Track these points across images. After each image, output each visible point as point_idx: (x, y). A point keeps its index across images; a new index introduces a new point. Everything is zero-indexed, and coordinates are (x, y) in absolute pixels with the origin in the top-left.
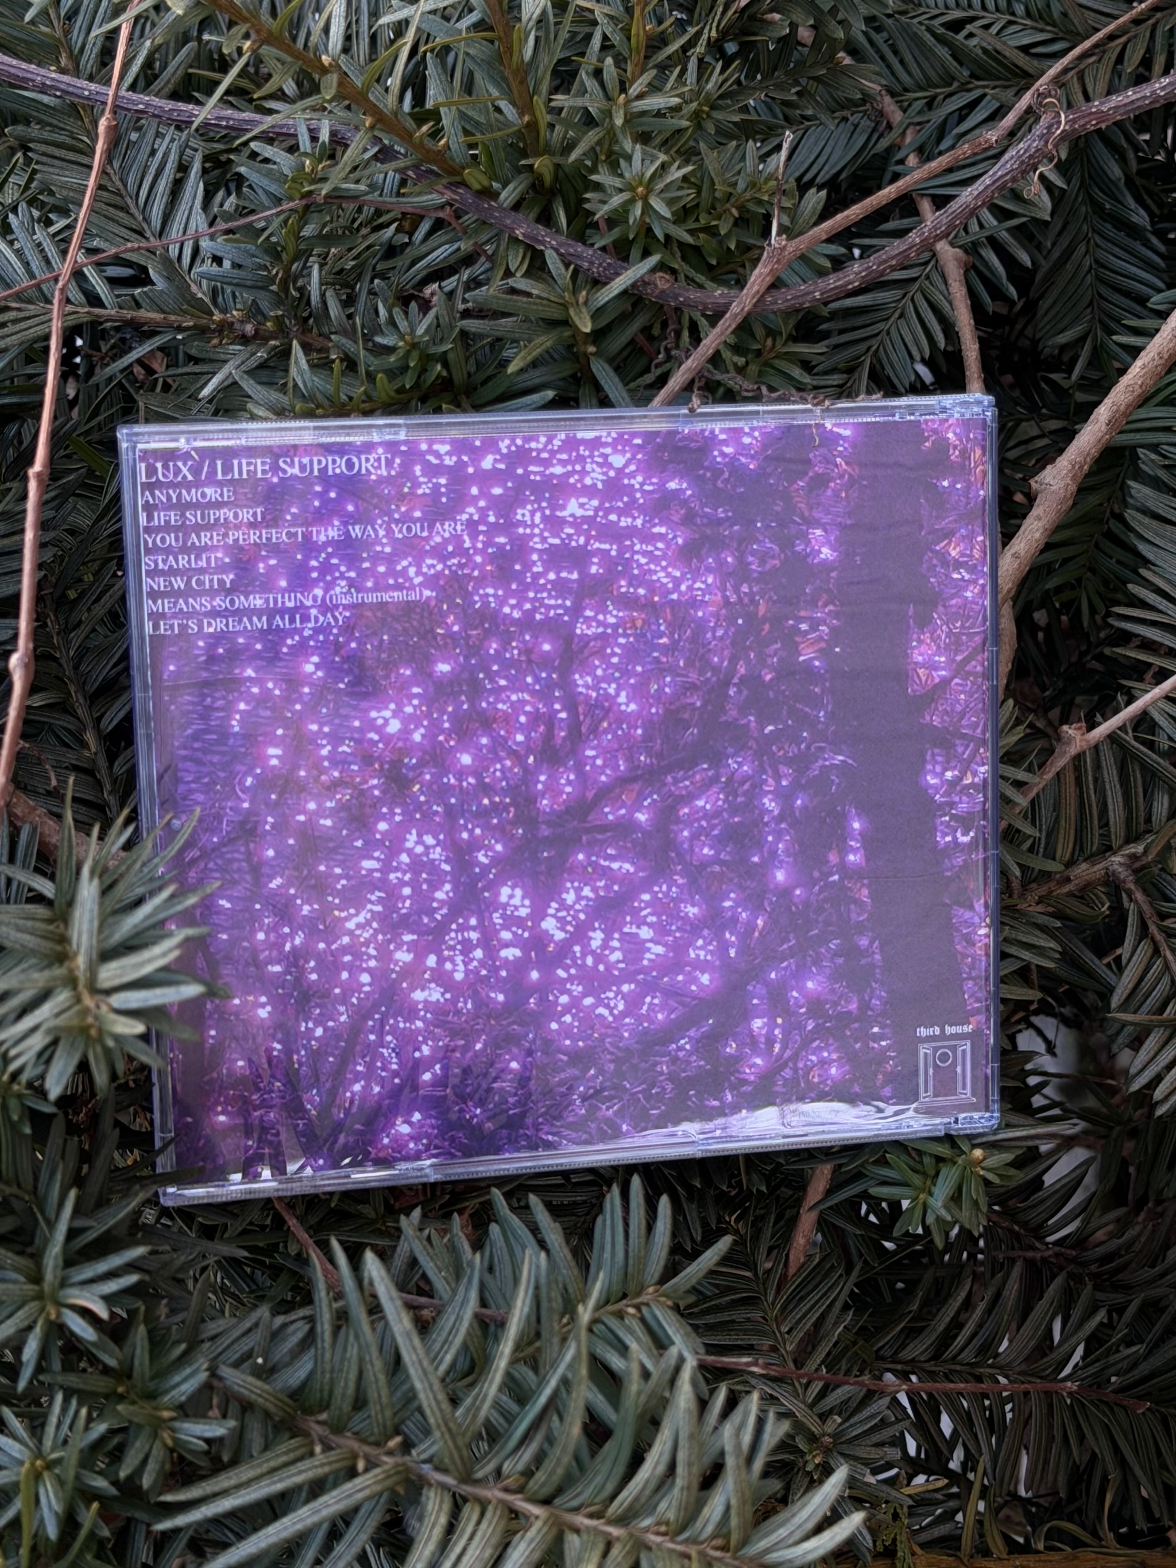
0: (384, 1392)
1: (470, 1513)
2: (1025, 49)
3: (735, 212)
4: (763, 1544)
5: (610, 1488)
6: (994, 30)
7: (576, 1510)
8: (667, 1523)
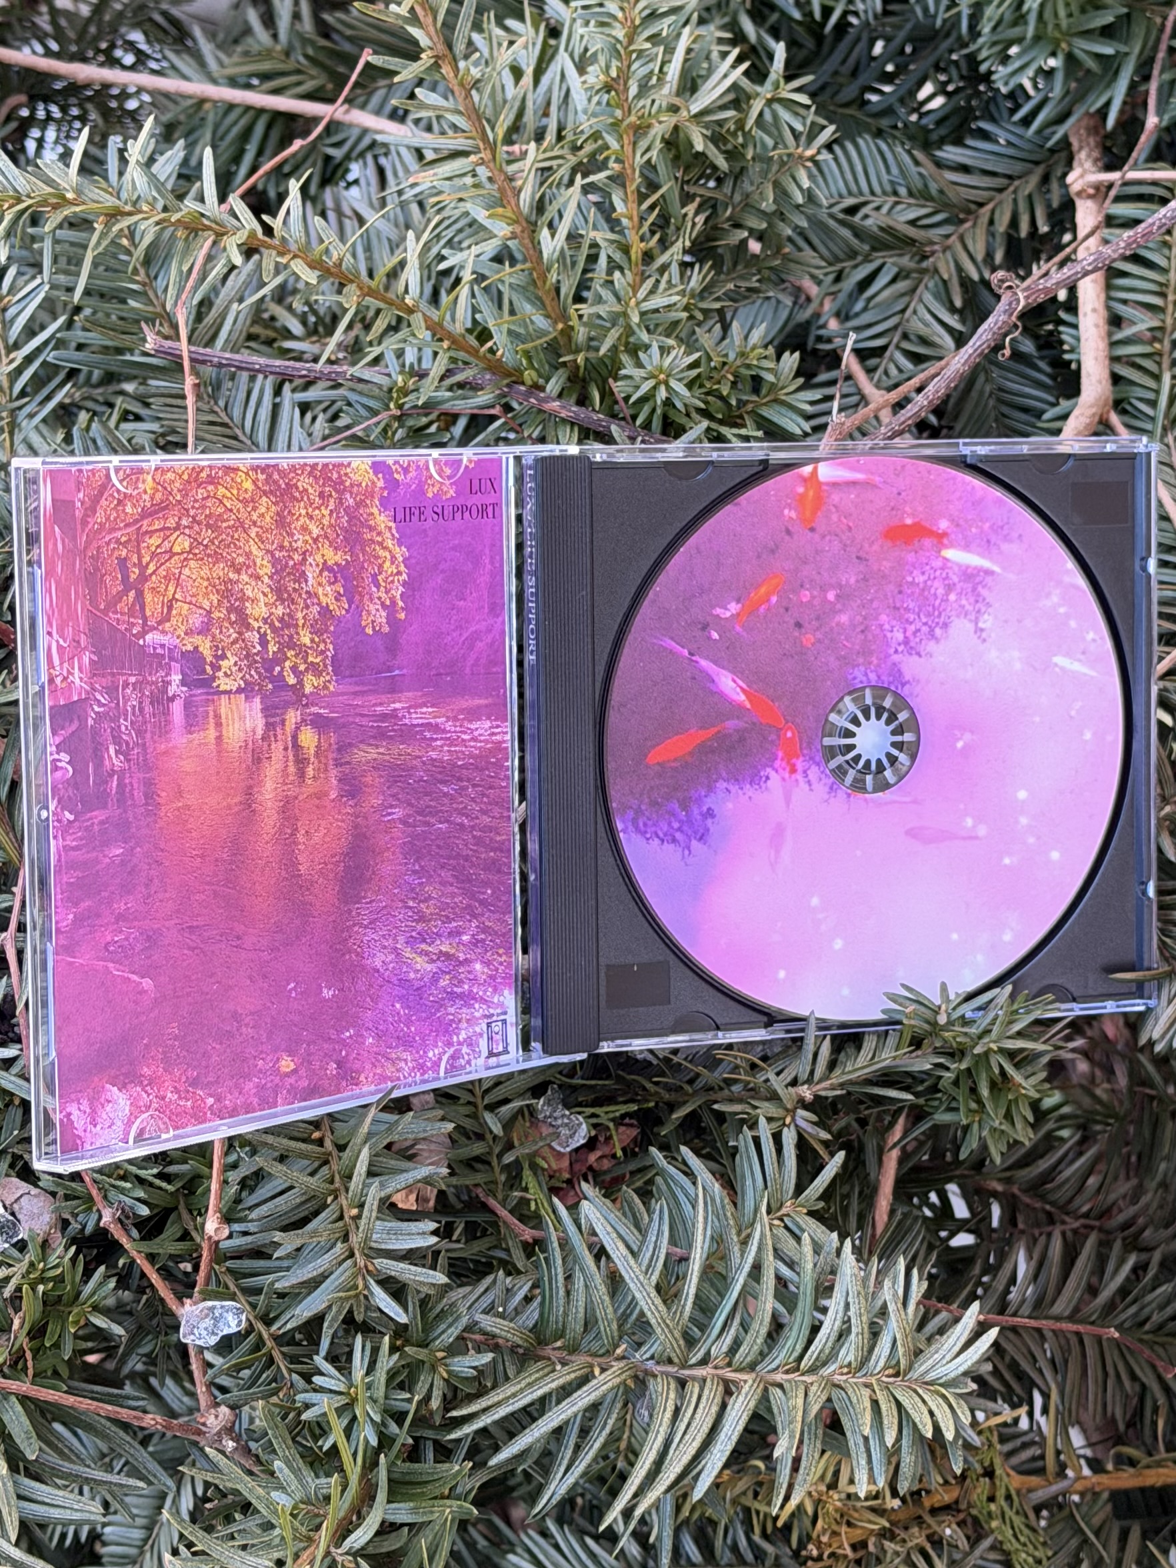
0: (610, 1310)
1: (692, 1390)
2: (913, 223)
3: (731, 377)
4: (923, 1369)
5: (799, 1348)
6: (885, 210)
7: (774, 1371)
8: (850, 1364)
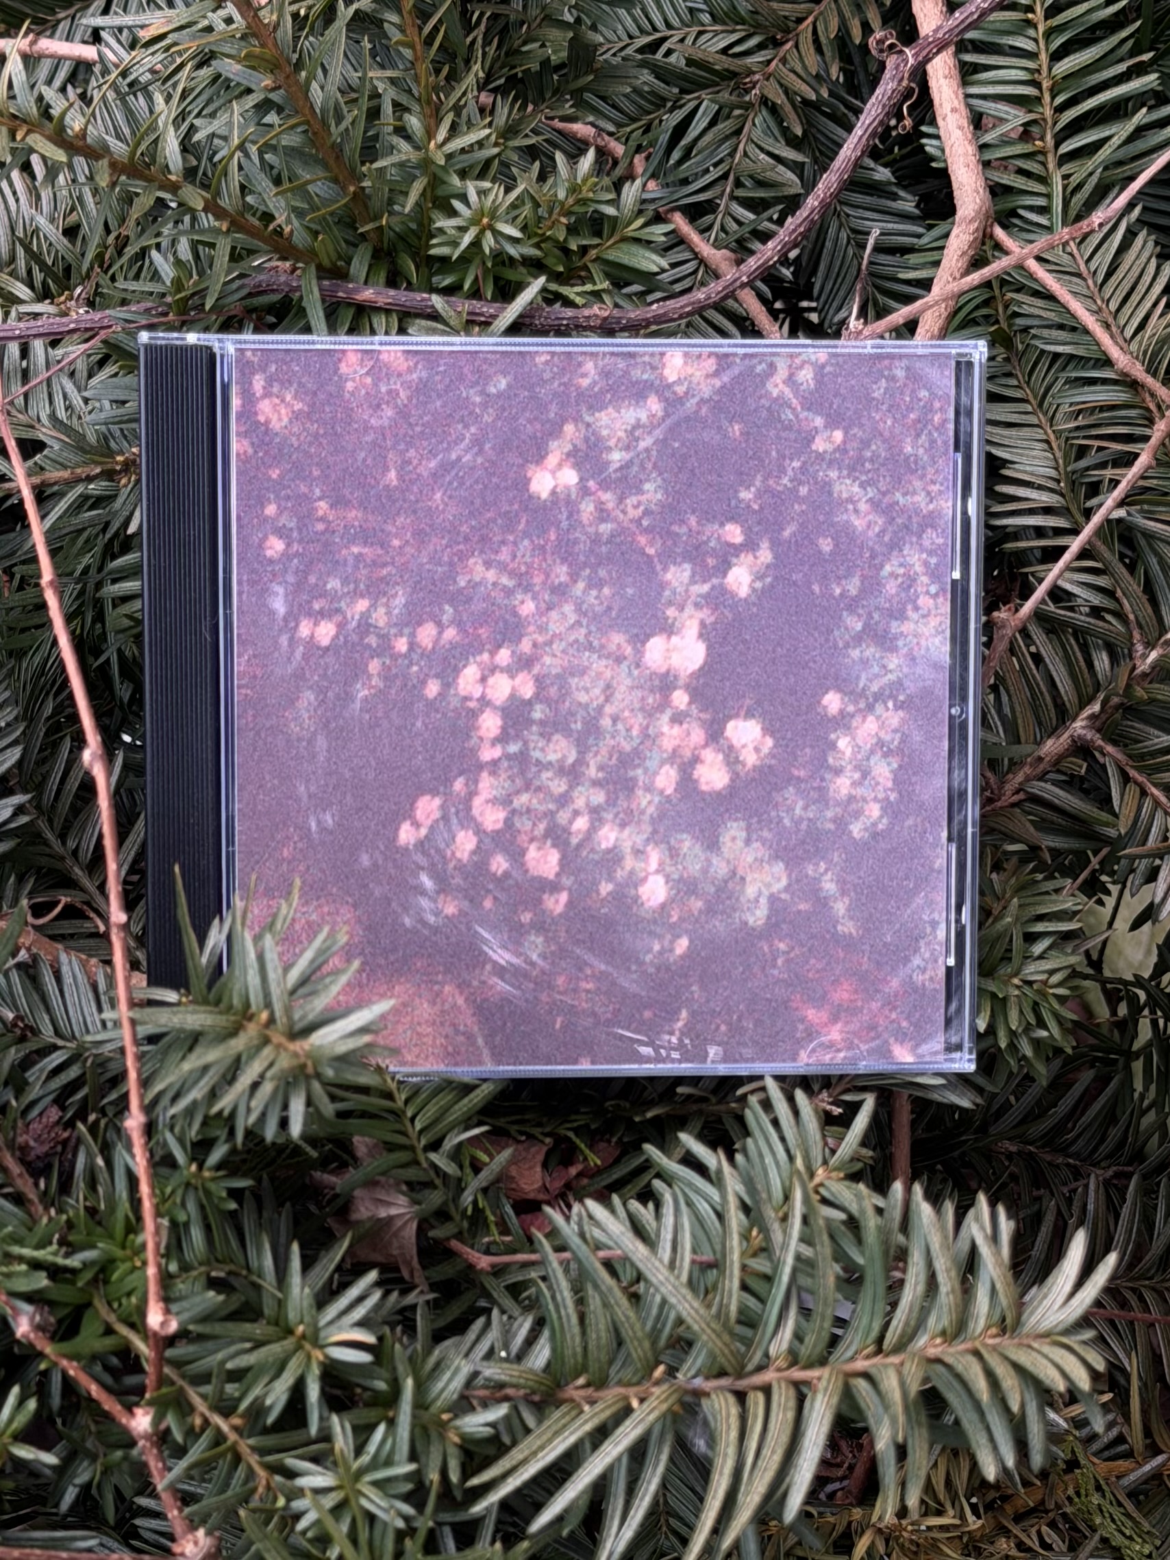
0: (638, 1326)
1: (756, 1401)
3: (564, 220)
4: (1033, 1320)
5: (877, 1326)
7: (852, 1359)
8: (943, 1331)
